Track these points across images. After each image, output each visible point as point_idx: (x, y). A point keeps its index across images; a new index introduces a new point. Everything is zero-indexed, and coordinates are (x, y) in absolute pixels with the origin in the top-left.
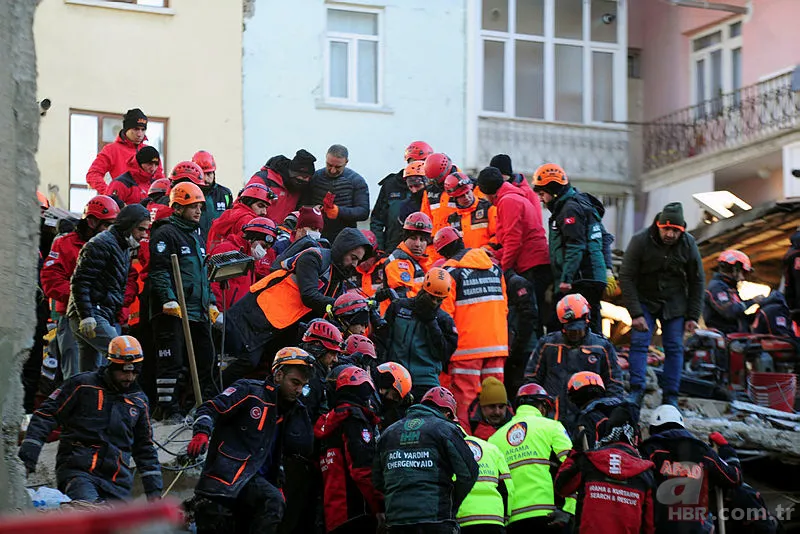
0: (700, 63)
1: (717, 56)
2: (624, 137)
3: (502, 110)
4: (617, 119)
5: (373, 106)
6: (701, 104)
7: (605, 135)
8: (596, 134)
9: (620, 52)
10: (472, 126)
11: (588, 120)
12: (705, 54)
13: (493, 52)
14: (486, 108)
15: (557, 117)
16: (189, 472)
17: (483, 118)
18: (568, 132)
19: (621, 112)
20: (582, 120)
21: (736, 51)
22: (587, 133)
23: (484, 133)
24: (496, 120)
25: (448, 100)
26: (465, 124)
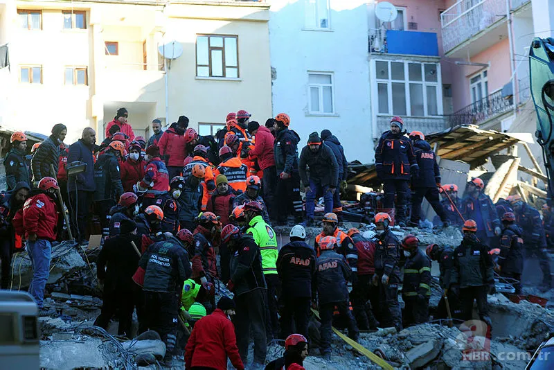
0: (474, 88)
1: (479, 85)
2: (442, 121)
3: (388, 113)
4: (439, 114)
5: (331, 114)
6: (475, 103)
7: (434, 121)
8: (430, 121)
9: (439, 85)
10: (375, 120)
11: (426, 114)
12: (475, 84)
13: (382, 88)
14: (380, 112)
15: (412, 115)
16: (58, 266)
17: (378, 116)
18: (417, 120)
19: (440, 111)
20: (423, 115)
21: (486, 83)
22: (426, 121)
23: (380, 123)
24: (385, 117)
25: (363, 109)
26: (371, 120)
